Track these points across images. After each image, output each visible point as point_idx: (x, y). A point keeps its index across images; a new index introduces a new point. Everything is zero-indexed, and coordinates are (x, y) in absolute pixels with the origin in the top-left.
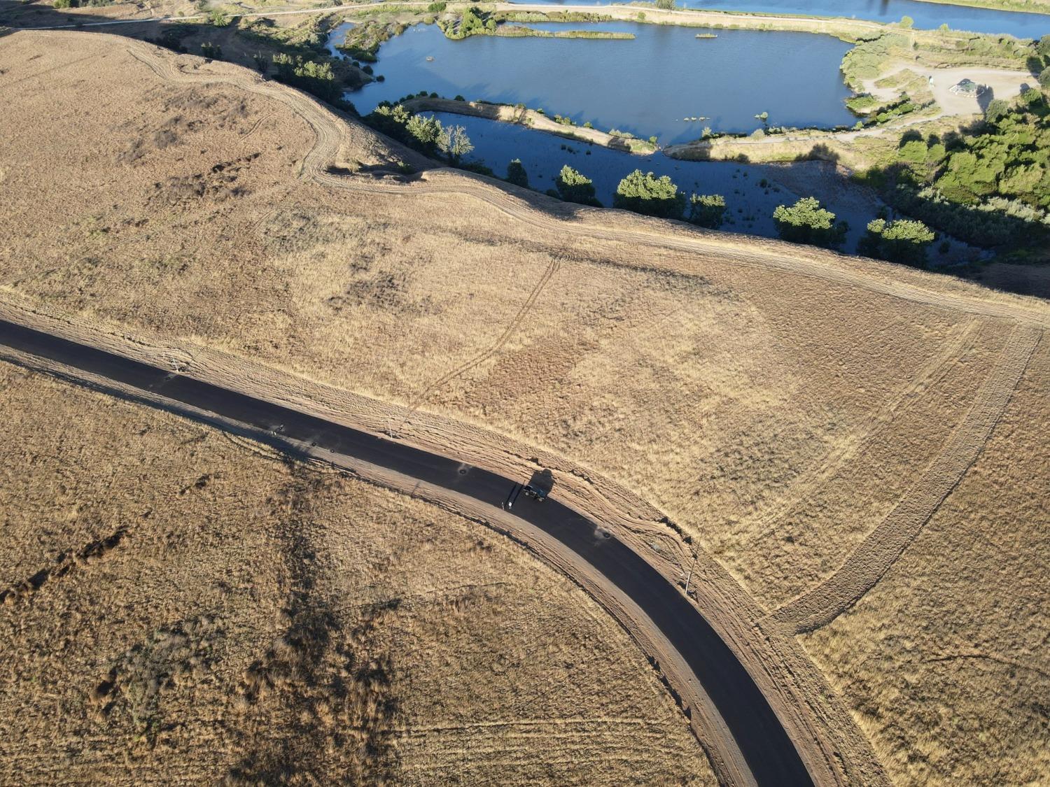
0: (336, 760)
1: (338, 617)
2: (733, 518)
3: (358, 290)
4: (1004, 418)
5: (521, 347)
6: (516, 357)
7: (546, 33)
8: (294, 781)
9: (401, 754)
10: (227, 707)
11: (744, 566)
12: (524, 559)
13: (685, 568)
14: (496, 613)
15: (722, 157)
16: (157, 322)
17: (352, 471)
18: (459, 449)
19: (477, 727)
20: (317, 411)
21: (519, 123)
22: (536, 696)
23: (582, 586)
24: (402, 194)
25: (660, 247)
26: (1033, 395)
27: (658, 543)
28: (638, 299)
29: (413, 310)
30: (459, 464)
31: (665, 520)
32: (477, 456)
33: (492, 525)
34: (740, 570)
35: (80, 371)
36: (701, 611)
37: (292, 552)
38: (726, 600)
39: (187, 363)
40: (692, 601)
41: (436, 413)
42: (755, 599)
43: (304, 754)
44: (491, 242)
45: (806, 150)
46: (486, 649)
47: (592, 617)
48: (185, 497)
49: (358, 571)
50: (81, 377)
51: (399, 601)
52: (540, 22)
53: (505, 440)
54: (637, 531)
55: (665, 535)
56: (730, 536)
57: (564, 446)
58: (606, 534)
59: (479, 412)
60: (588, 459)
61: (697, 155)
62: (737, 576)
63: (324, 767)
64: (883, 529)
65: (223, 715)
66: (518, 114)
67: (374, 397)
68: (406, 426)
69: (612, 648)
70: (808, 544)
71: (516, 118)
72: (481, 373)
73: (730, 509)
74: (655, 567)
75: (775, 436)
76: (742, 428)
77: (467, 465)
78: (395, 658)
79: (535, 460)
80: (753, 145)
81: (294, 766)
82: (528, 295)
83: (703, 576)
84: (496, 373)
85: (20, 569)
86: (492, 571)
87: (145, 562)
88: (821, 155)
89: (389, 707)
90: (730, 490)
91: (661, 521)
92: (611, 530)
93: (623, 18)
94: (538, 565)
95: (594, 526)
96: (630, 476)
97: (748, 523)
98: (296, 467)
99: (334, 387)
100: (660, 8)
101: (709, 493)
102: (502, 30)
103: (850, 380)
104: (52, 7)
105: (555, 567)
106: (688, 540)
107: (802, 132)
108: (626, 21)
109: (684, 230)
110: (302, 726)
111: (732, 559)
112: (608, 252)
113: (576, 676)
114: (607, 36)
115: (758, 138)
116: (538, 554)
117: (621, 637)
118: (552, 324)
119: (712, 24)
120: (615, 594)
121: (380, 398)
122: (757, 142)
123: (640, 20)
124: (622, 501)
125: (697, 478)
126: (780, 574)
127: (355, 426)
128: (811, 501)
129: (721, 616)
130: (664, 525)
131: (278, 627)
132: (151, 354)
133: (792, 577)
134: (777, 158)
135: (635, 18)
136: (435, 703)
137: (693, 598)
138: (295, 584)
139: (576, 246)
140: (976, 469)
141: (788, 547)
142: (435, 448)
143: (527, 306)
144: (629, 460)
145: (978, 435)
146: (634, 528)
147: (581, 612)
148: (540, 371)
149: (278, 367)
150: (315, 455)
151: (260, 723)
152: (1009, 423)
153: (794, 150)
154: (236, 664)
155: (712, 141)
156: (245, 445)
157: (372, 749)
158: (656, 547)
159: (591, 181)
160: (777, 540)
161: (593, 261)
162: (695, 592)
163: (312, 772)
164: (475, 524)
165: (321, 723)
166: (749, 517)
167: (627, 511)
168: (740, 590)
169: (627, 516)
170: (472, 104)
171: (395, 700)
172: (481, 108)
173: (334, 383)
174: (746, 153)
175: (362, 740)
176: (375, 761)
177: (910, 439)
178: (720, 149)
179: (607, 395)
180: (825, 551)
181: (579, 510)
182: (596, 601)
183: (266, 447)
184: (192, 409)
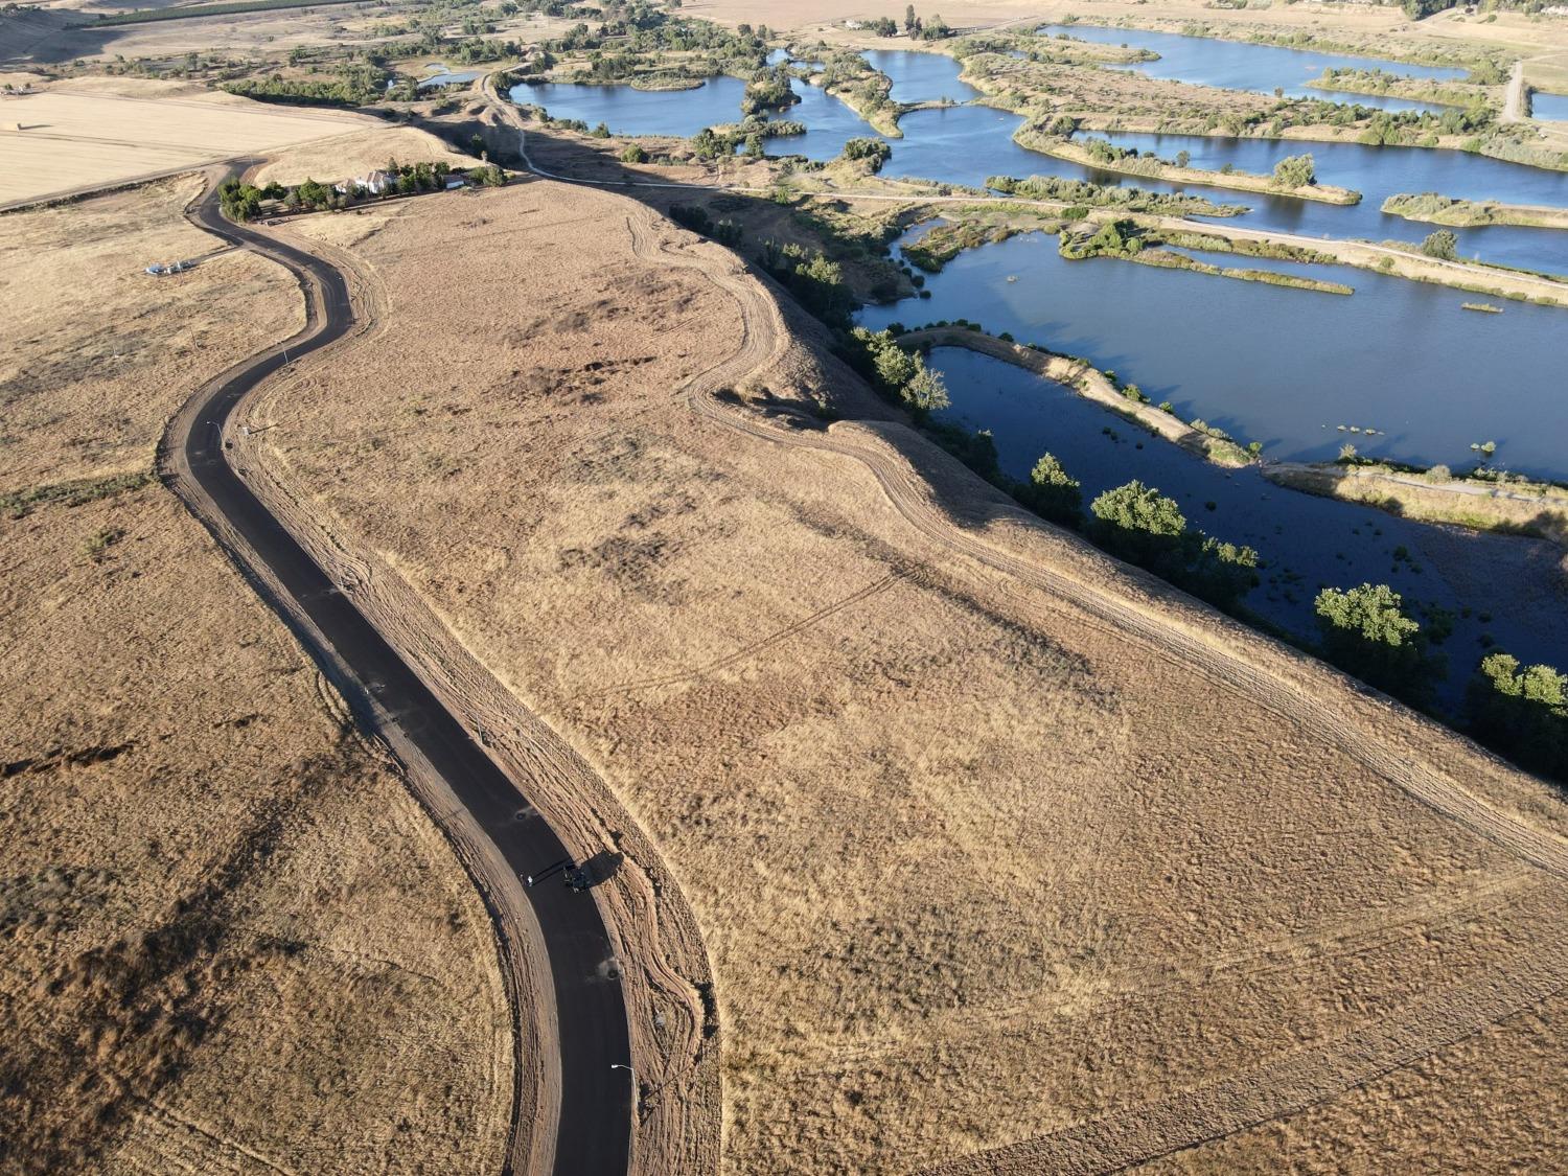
0: (67, 1104)
1: (226, 936)
2: (801, 1027)
3: (608, 548)
4: (1425, 1065)
5: (737, 679)
6: (718, 690)
7: (1210, 268)
8: (10, 1104)
9: (132, 1136)
10: (30, 985)
11: (752, 1106)
12: (486, 960)
13: (672, 1068)
14: (390, 1013)
15: (1357, 496)
16: (372, 526)
17: (405, 767)
18: (543, 786)
19: (234, 1148)
20: (436, 682)
21: (1068, 385)
22: (332, 1145)
23: (519, 1028)
24: (776, 442)
25: (1062, 599)
26: (1525, 1046)
27: (667, 1017)
28: (959, 664)
29: (650, 593)
30: (524, 803)
31: (705, 990)
32: (555, 802)
33: (492, 898)
34: (739, 1107)
35: (259, 559)
36: (635, 1140)
37: (251, 838)
38: (682, 1142)
39: (360, 582)
40: (636, 1120)
41: (557, 730)
42: (722, 1159)
43: (47, 1079)
44: (829, 532)
45: (1521, 518)
46: (335, 1054)
47: (492, 1075)
48: (217, 731)
49: (297, 891)
50: (253, 565)
51: (304, 946)
52: (1216, 251)
53: (607, 794)
54: (657, 988)
55: (687, 1008)
56: (772, 1050)
57: (669, 830)
58: (614, 973)
59: (605, 745)
60: (683, 861)
61: (1312, 484)
62: (728, 1115)
63: (50, 1104)
64: (1022, 1151)
65: (19, 992)
66: (1074, 372)
67: (506, 685)
68: (512, 735)
69: (475, 1130)
70: (878, 1116)
71: (1067, 377)
72: (654, 696)
73: (810, 1012)
74: (633, 1048)
75: (980, 932)
76: (939, 902)
77: (534, 809)
78: (234, 1015)
79: (616, 836)
80: (1419, 489)
81: (24, 1086)
82: (812, 614)
83: (684, 1091)
84: (674, 703)
85: (17, 749)
86: (435, 957)
87: (116, 788)
88: (1549, 531)
89: (172, 1071)
90: (835, 984)
91: (697, 987)
92: (626, 970)
93: (1355, 262)
94: (495, 975)
95: (611, 953)
96: (717, 904)
97: (817, 1044)
98: (349, 739)
99: (476, 657)
100: (1428, 254)
101: (801, 974)
102: (1147, 256)
103: (1186, 893)
104: (619, 159)
105: (511, 986)
106: (710, 1031)
107: (1530, 486)
108: (1357, 268)
109: (1125, 584)
110: (73, 1045)
111: (745, 1085)
112: (979, 586)
113: (398, 1145)
114: (1306, 285)
115: (1435, 480)
116: (507, 960)
117: (499, 1122)
118: (804, 662)
119: (1508, 291)
120: (548, 1059)
121: (512, 689)
122: (1432, 485)
123: (1382, 269)
124: (674, 936)
125: (803, 947)
126: (792, 1143)
127: (457, 714)
128: (943, 1056)
129: (655, 1160)
130: (696, 993)
131: (158, 918)
132: (338, 560)
133: (806, 1154)
134: (1456, 519)
135: (1375, 265)
136: (220, 1093)
137: (641, 1115)
138: (219, 876)
139: (944, 567)
140: (1283, 1127)
141: (841, 1107)
142: (518, 775)
143: (795, 628)
144: (735, 883)
145: (1344, 1071)
146: (656, 981)
147: (486, 1063)
148: (731, 720)
149: (442, 615)
150: (385, 733)
151: (40, 1018)
152: (1424, 1075)
153: (1495, 513)
154: (83, 940)
155: (1351, 468)
156: (325, 694)
157: (108, 1114)
158: (661, 1020)
159: (1077, 484)
160: (835, 1088)
161: (945, 592)
162: (651, 1110)
163: (35, 1103)
164: (473, 888)
165: (95, 1052)
166: (826, 1036)
167: (668, 951)
168: (715, 1137)
169: (663, 959)
170: (1018, 348)
171: (187, 1067)
172: (1027, 355)
173: (480, 654)
174: (1402, 498)
175: (112, 1095)
176: (99, 1128)
177: (1204, 1027)
178: (1357, 484)
179: (787, 783)
180: (894, 1142)
181: (611, 925)
182: (516, 1057)
183: (343, 704)
184: (318, 634)
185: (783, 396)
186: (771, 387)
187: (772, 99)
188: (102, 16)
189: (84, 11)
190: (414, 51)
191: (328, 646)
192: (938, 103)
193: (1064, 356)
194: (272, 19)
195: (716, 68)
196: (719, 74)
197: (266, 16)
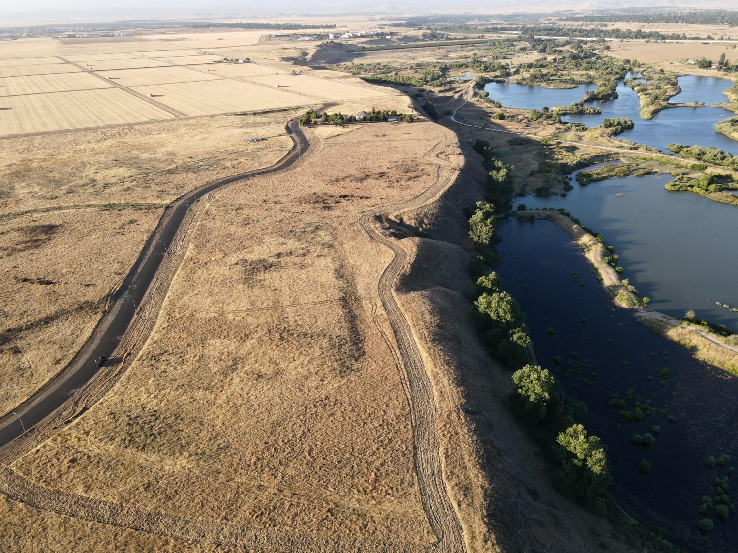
2: (91, 433)
5: (232, 318)
6: (221, 320)
11: (48, 448)
14: (12, 379)
16: (200, 236)
17: (109, 313)
18: (134, 331)
23: (31, 398)
27: (66, 413)
31: (86, 409)
32: (130, 338)
34: (44, 446)
36: (11, 442)
37: (47, 318)
39: (174, 253)
40: (19, 437)
41: (160, 316)
42: (20, 458)
53: (144, 341)
55: (74, 412)
56: (75, 435)
57: (144, 358)
58: (73, 394)
60: (135, 369)
61: (655, 326)
62: (39, 447)
66: (590, 243)
67: (167, 297)
68: (147, 313)
70: (71, 469)
71: (584, 245)
72: (200, 316)
73: (99, 430)
74: (46, 417)
77: (122, 338)
79: (129, 355)
82: (288, 304)
83: (40, 435)
86: (42, 369)
90: (118, 425)
91: (84, 408)
92: (77, 394)
94: (46, 381)
95: (81, 388)
96: (124, 386)
97: (88, 440)
98: (106, 299)
99: (171, 286)
102: (716, 195)
104: (492, 117)
106: (69, 422)
111: (54, 441)
121: (166, 299)
122: (725, 345)
124: (102, 390)
125: (127, 410)
126: (41, 464)
127: (143, 302)
129: (8, 449)
134: (725, 367)
137: (22, 436)
141: (67, 461)
142: (132, 326)
143: (276, 308)
146: (78, 402)
148: (211, 331)
149: (180, 269)
150: (117, 301)
156: (117, 284)
162: (26, 436)
167: (93, 394)
168: (28, 451)
169: (89, 396)
172: (575, 231)
173: (173, 285)
178: (681, 332)
181: (91, 380)
182: (20, 405)
183: (118, 288)
184: (142, 266)
185: (408, 223)
186: (405, 218)
187: (600, 96)
188: (364, 47)
189: (359, 45)
190: (463, 65)
191: (139, 270)
192: (693, 104)
193: (595, 235)
194: (425, 51)
195: (589, 80)
196: (591, 82)
197: (424, 50)
